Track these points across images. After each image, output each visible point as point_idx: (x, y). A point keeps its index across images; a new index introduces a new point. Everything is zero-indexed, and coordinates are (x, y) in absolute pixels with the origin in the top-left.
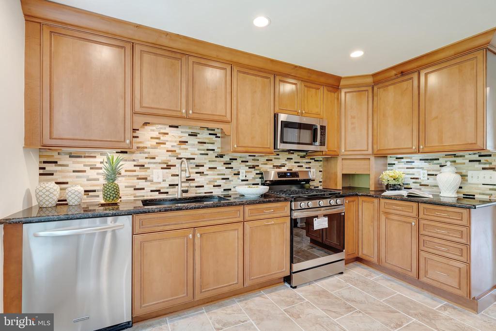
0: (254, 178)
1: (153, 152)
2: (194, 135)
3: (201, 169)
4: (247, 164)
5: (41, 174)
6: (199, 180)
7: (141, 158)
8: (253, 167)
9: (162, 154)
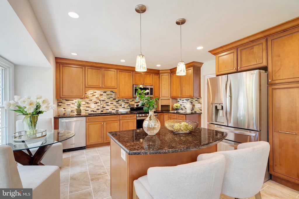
0: (127, 107)
1: (91, 98)
2: (105, 92)
3: (108, 104)
4: (125, 102)
5: (58, 106)
7: (87, 101)
8: (127, 103)
9: (94, 99)
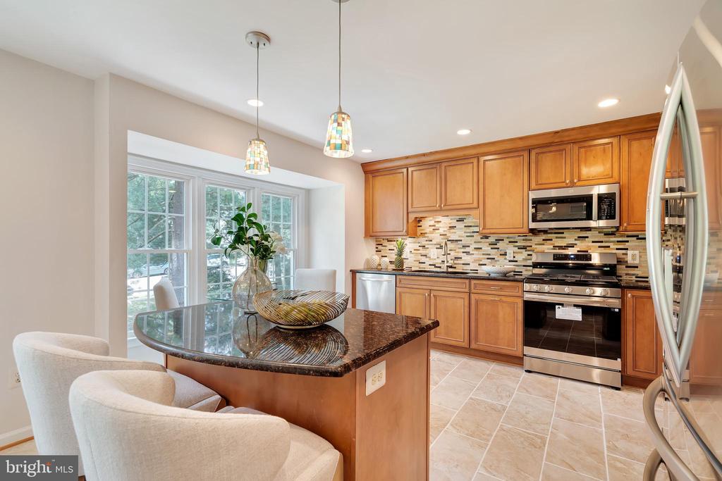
0: (525, 260)
4: (516, 244)
5: (376, 251)
6: (466, 258)
8: (524, 248)
